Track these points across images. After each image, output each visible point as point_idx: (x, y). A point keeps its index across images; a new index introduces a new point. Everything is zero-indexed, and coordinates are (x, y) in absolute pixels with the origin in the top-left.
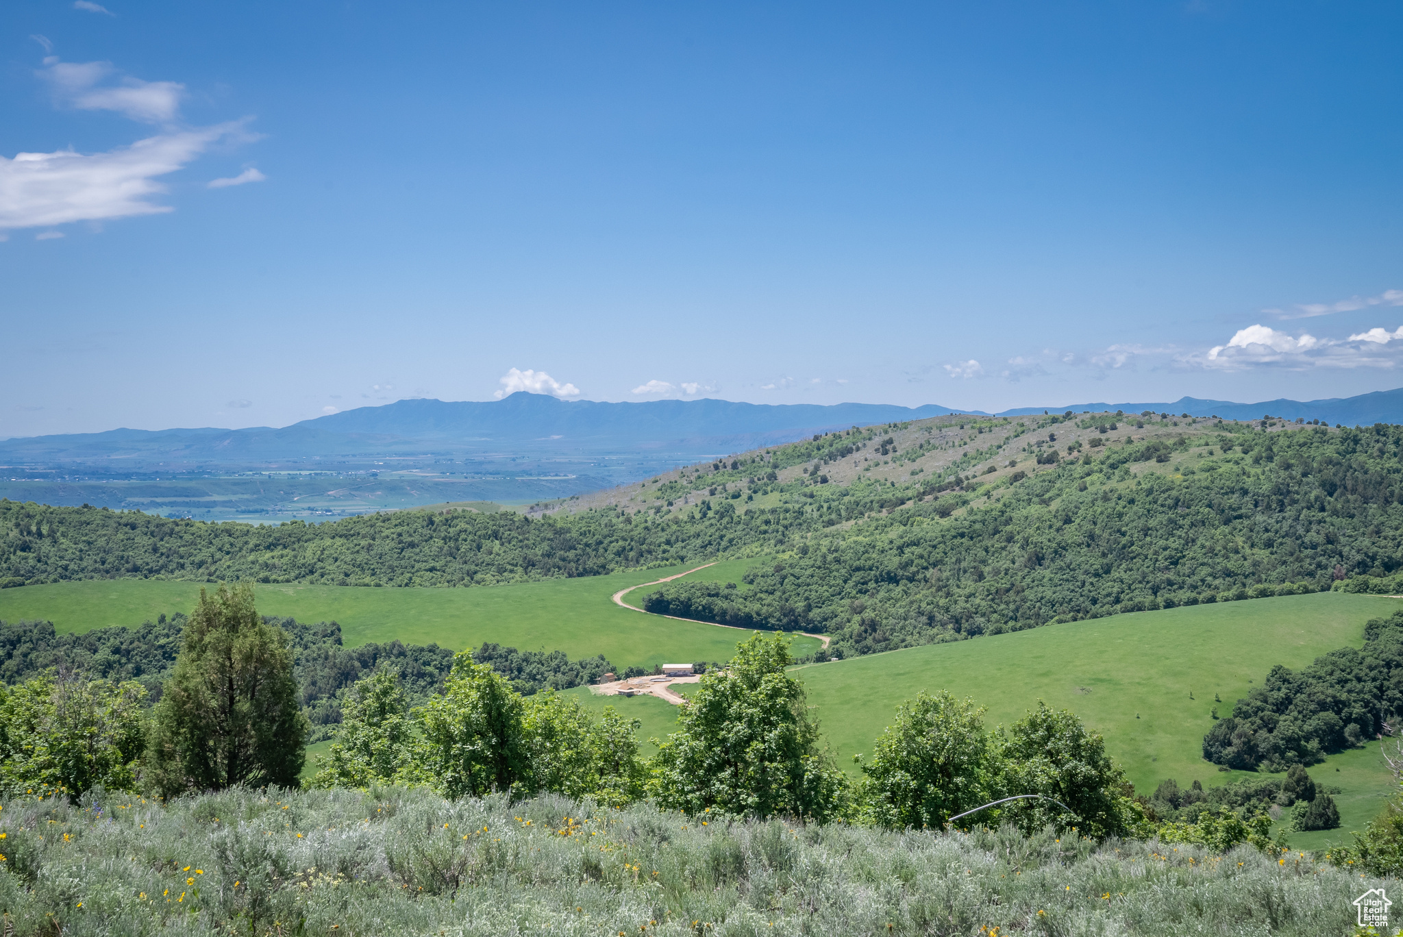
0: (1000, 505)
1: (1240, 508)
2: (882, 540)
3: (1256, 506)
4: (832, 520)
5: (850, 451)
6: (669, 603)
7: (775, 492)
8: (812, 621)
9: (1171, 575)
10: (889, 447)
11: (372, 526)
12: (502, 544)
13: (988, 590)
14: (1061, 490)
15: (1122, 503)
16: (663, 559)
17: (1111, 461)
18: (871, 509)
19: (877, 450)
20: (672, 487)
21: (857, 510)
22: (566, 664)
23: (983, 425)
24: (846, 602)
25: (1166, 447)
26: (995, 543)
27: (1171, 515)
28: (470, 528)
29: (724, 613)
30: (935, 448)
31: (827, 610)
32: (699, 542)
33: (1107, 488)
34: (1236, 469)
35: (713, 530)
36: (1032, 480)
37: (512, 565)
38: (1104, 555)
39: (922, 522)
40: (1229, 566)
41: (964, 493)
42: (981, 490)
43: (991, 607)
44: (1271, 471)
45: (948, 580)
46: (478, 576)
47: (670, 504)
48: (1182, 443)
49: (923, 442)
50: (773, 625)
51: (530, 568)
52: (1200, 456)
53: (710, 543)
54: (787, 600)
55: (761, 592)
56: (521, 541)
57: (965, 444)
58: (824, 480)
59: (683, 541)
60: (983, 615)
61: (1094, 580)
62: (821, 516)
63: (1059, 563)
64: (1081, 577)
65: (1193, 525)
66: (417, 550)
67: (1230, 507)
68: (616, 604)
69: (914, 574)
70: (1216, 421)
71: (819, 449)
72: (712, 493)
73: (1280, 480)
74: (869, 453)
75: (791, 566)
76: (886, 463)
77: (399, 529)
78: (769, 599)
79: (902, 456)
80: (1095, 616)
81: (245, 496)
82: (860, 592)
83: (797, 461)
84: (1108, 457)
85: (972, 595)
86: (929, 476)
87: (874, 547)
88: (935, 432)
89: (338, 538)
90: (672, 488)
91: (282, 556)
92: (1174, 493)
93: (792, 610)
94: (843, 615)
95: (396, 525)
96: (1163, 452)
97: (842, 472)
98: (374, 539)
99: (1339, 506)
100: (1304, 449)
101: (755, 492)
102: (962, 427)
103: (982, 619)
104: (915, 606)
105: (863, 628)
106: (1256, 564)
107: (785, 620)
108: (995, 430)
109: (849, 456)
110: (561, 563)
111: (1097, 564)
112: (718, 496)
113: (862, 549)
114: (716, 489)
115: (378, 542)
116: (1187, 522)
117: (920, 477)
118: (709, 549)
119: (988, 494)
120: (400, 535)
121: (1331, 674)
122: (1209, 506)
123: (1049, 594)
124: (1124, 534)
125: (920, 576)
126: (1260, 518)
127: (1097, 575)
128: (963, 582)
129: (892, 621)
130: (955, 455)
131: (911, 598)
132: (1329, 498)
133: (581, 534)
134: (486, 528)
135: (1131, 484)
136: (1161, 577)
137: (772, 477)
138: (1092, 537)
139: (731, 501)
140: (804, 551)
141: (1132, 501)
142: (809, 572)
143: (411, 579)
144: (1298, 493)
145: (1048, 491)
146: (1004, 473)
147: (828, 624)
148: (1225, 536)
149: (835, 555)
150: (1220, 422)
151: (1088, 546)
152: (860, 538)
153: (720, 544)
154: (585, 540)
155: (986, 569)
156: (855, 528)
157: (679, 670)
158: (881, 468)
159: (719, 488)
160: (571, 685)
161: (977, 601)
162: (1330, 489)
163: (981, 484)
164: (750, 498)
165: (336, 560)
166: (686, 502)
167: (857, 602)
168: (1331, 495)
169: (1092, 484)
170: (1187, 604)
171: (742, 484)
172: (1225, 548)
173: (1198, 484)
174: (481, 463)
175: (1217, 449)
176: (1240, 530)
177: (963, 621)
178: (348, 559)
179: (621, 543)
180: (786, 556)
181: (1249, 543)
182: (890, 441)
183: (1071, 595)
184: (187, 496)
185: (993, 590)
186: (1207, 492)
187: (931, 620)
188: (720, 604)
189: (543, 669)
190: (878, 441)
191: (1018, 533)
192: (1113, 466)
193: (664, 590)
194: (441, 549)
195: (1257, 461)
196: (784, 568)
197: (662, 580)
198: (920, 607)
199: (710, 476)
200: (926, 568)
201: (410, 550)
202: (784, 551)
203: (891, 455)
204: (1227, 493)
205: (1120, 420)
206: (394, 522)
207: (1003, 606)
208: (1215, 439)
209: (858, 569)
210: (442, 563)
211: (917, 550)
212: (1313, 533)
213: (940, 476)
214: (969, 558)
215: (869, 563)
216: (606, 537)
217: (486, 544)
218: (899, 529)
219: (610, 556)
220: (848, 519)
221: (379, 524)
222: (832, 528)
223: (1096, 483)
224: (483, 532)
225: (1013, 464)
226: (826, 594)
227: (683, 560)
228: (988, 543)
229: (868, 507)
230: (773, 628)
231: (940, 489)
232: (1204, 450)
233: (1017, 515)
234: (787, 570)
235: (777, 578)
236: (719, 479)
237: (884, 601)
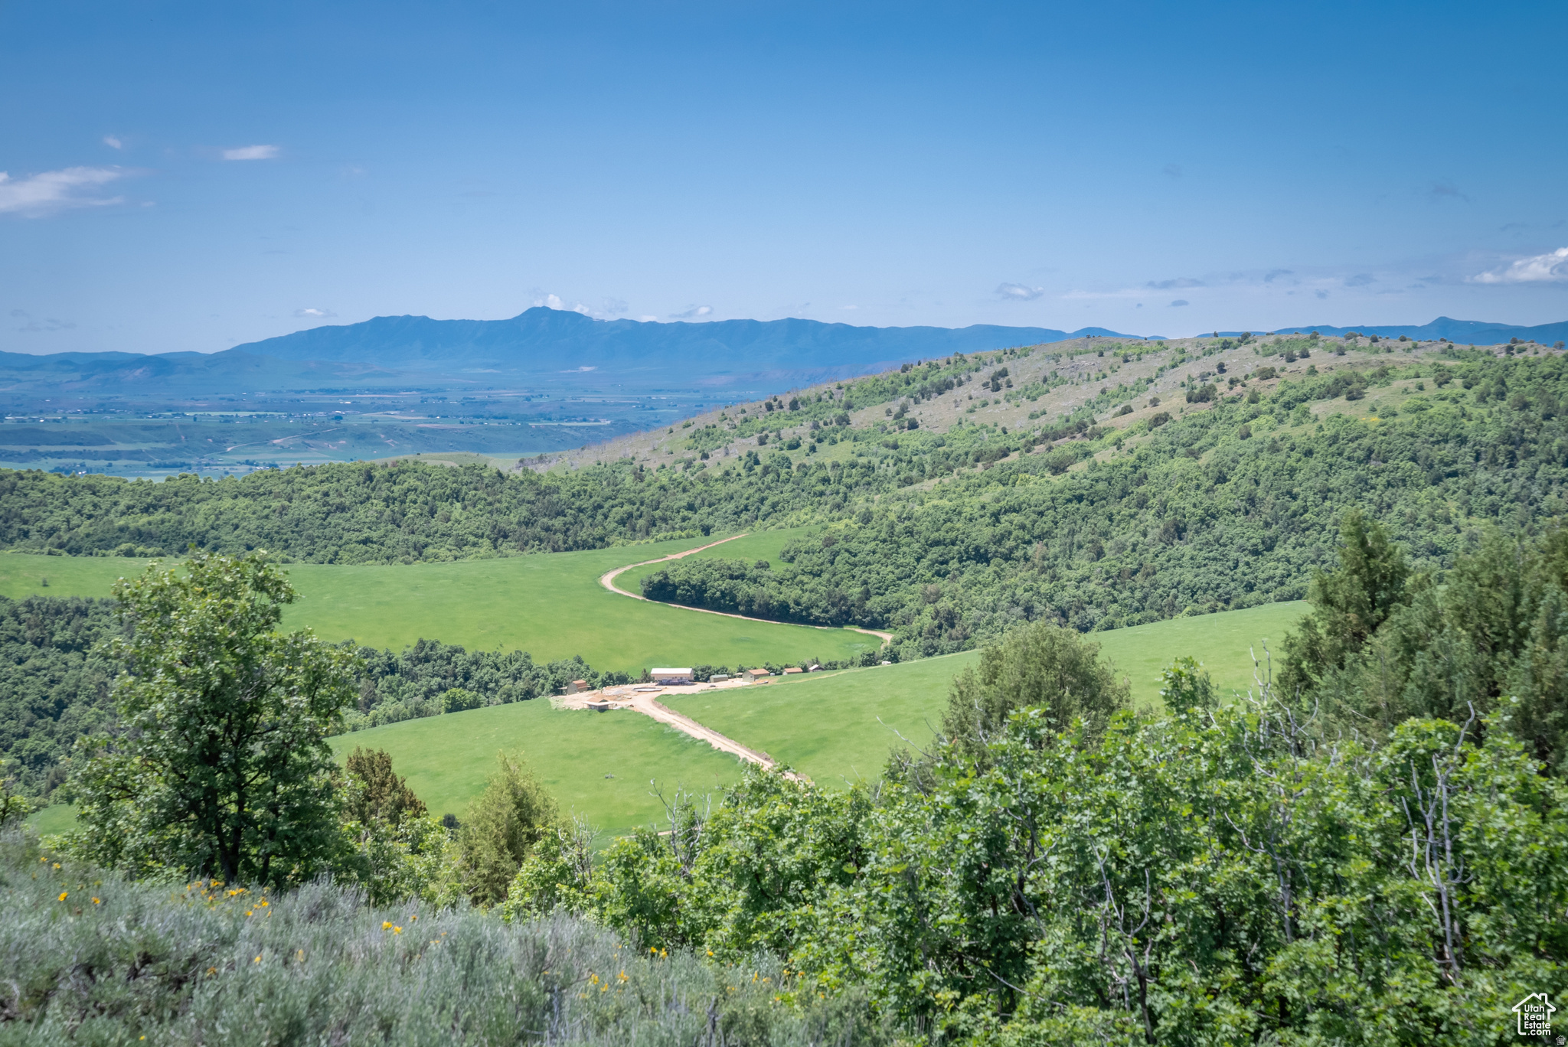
0: (1132, 458)
1: (1455, 462)
2: (972, 504)
3: (1477, 459)
4: (911, 478)
5: (949, 386)
6: (676, 587)
7: (846, 442)
8: (870, 613)
10: (1002, 381)
11: (289, 482)
12: (464, 508)
13: (1107, 572)
14: (1216, 437)
15: (1295, 455)
16: (682, 529)
17: (1286, 398)
18: (964, 464)
19: (985, 385)
20: (709, 433)
21: (947, 463)
22: (530, 668)
23: (1129, 352)
24: (919, 587)
25: (1361, 380)
26: (1122, 508)
27: (1361, 471)
28: (421, 486)
29: (750, 601)
30: (1063, 382)
31: (890, 597)
32: (731, 506)
33: (1276, 435)
34: (1454, 409)
35: (751, 491)
36: (1179, 425)
37: (476, 536)
38: (1267, 525)
39: (1027, 481)
40: (1435, 540)
41: (1087, 441)
42: (1109, 438)
43: (1110, 594)
44: (1500, 411)
45: (1056, 558)
46: (430, 550)
47: (705, 456)
48: (1383, 375)
49: (1048, 374)
50: (817, 618)
51: (500, 540)
52: (1406, 391)
53: (746, 509)
54: (837, 585)
55: (804, 573)
56: (490, 504)
57: (1104, 376)
58: (913, 425)
59: (710, 506)
60: (1099, 605)
61: (1251, 559)
62: (898, 473)
63: (1205, 536)
64: (1234, 555)
65: (1389, 484)
66: (349, 515)
67: (1441, 461)
68: (604, 589)
69: (1011, 550)
70: (1445, 346)
71: (908, 383)
72: (762, 442)
73: (1512, 425)
74: (974, 388)
75: (846, 538)
76: (997, 402)
77: (325, 487)
78: (813, 583)
79: (1018, 393)
80: (1240, 607)
81: (160, 445)
82: (938, 574)
83: (877, 399)
84: (1282, 394)
85: (1086, 578)
86: (1053, 421)
87: (960, 513)
88: (1065, 360)
89: (241, 498)
90: (708, 435)
91: (163, 522)
92: (1366, 442)
93: (844, 598)
94: (911, 604)
95: (322, 481)
96: (1356, 385)
97: (938, 415)
98: (290, 500)
100: (1549, 382)
101: (820, 441)
102: (1101, 355)
103: (1098, 611)
104: (1008, 593)
105: (936, 622)
107: (834, 611)
108: (1146, 357)
109: (948, 393)
110: (543, 534)
111: (1255, 537)
112: (769, 446)
113: (944, 516)
114: (767, 436)
115: (295, 503)
116: (1381, 481)
117: (1042, 422)
118: (744, 516)
119: (1118, 443)
120: (326, 494)
122: (1414, 459)
123: (1188, 577)
124: (1294, 497)
125: (1019, 553)
126: (1481, 476)
127: (1256, 553)
128: (1076, 561)
129: (975, 613)
130: (1090, 391)
131: (1004, 583)
133: (573, 495)
134: (443, 486)
135: (1310, 429)
137: (844, 421)
138: (1252, 500)
139: (787, 453)
140: (867, 519)
141: (1309, 453)
142: (871, 546)
143: (336, 553)
144: (1535, 442)
145: (1198, 439)
146: (1143, 413)
147: (891, 616)
148: (1432, 500)
149: (907, 523)
150: (1450, 347)
151: (1247, 513)
152: (945, 503)
153: (759, 509)
154: (578, 504)
155: (1107, 545)
156: (939, 488)
157: (675, 676)
158: (988, 410)
159: (772, 436)
160: (528, 695)
161: (1092, 586)
163: (1111, 429)
164: (813, 449)
165: (236, 527)
166: (727, 454)
167: (931, 588)
169: (1259, 429)
171: (802, 430)
172: (1431, 516)
173: (1400, 430)
174: (484, 403)
175: (1429, 383)
176: (1454, 492)
177: (1071, 613)
178: (252, 527)
179: (627, 507)
180: (841, 526)
181: (1465, 510)
182: (1004, 373)
183: (1217, 579)
184: (80, 444)
185: (1114, 572)
186: (1411, 440)
187: (1028, 611)
188: (745, 589)
189: (498, 675)
190: (986, 373)
191: (1154, 495)
192: (1288, 406)
193: (669, 570)
194: (381, 513)
195: (1482, 399)
196: (836, 542)
197: (671, 557)
198: (1014, 594)
199: (761, 419)
200: (1029, 543)
201: (338, 514)
202: (840, 519)
203: (1004, 391)
204: (1438, 442)
205: (1315, 345)
206: (320, 477)
207: (1126, 593)
208: (1429, 369)
209: (937, 543)
210: (382, 532)
211: (1017, 518)
212: (1553, 496)
213: (1068, 421)
214: (1086, 529)
215: (953, 535)
216: (607, 499)
217: (443, 507)
218: (996, 489)
219: (611, 525)
220: (931, 477)
221: (299, 479)
222: (908, 489)
223: (1263, 429)
224: (439, 491)
225: (1155, 402)
226: (891, 577)
227: (707, 530)
228: (1114, 508)
229: (961, 460)
230: (816, 622)
231: (1055, 435)
232: (1412, 384)
233: (1155, 471)
234: (841, 544)
235: (827, 555)
236: (773, 423)
237: (968, 586)
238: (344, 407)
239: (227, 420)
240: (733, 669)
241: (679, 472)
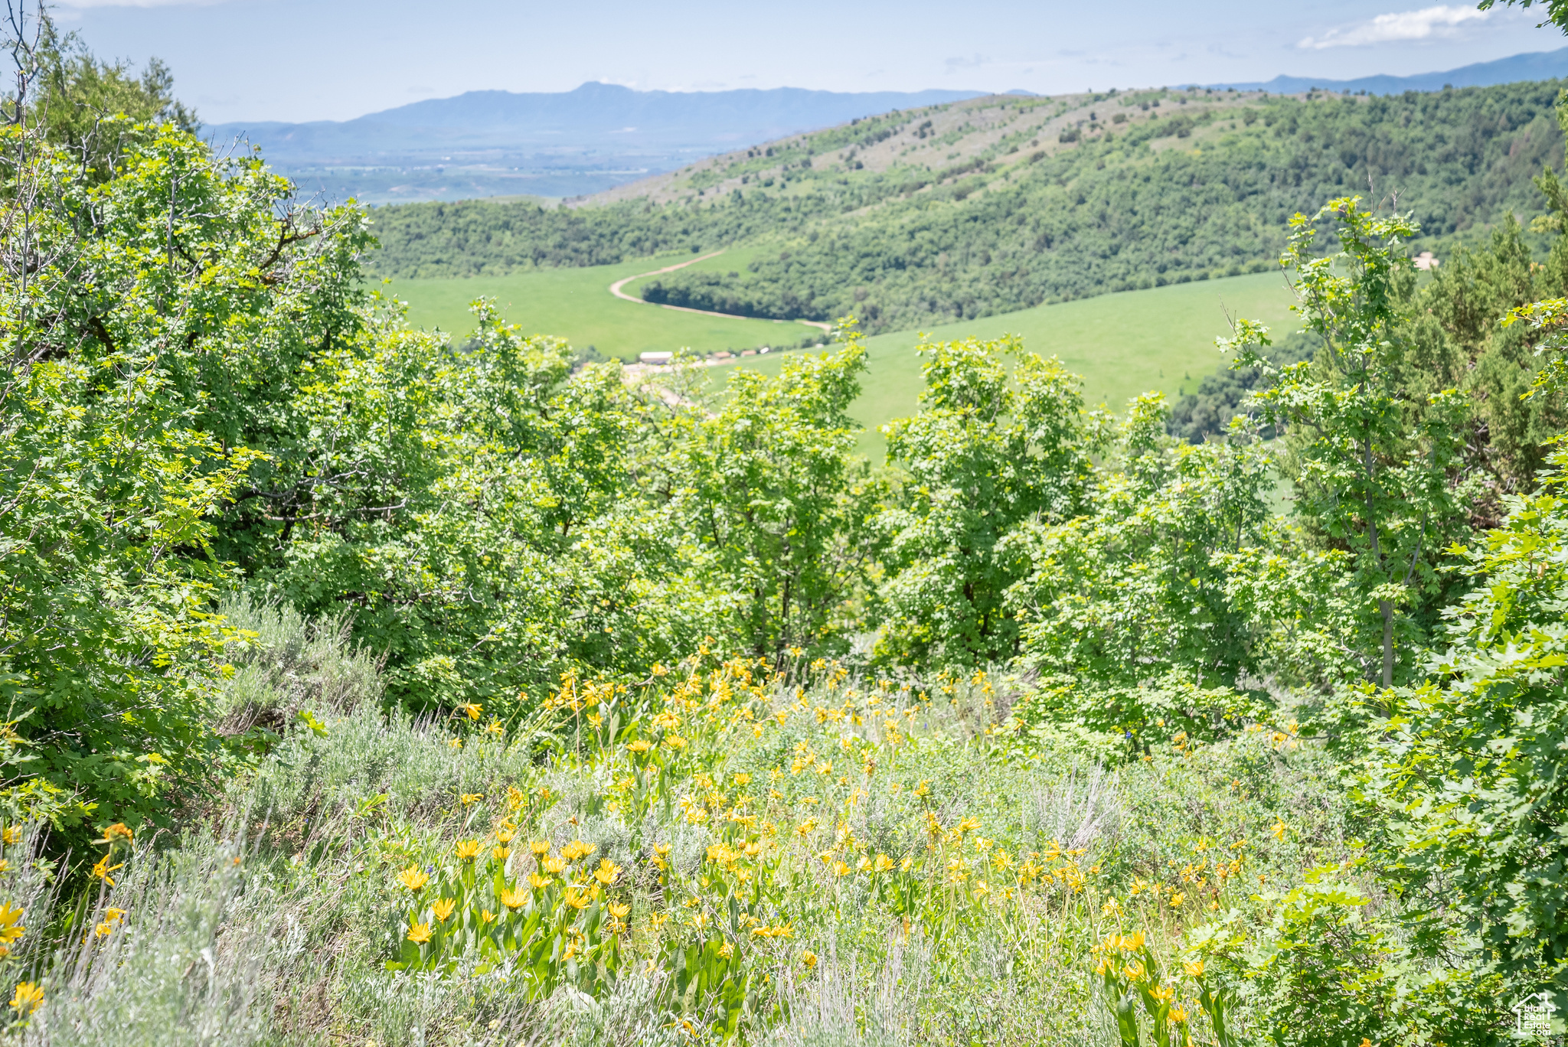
0: (1016, 187)
1: (1256, 183)
2: (894, 225)
3: (1273, 180)
4: (851, 206)
5: (887, 135)
6: (667, 292)
7: (808, 180)
8: (815, 309)
9: (1179, 255)
10: (927, 130)
12: (513, 235)
13: (993, 274)
14: (1079, 169)
15: (1137, 181)
16: (677, 249)
17: (1133, 138)
18: (891, 195)
19: (915, 134)
20: (704, 176)
21: (879, 194)
23: (1025, 105)
24: (852, 289)
25: (1189, 122)
26: (1006, 226)
27: (1185, 192)
28: (480, 219)
29: (723, 302)
30: (974, 130)
31: (831, 297)
32: (715, 231)
33: (1124, 166)
34: (1257, 142)
35: (730, 219)
36: (1053, 161)
37: (521, 256)
38: (1114, 235)
39: (937, 206)
40: (1239, 243)
41: (984, 175)
42: (1000, 172)
43: (994, 291)
44: (1291, 143)
45: (956, 264)
46: (486, 268)
47: (702, 193)
48: (1207, 117)
49: (962, 125)
50: (775, 314)
51: (540, 260)
52: (1222, 130)
53: (727, 232)
54: (790, 288)
55: (765, 280)
56: (532, 232)
57: (1005, 125)
58: (859, 166)
59: (699, 231)
60: (986, 299)
61: (1100, 261)
62: (842, 203)
63: (1068, 245)
64: (1088, 258)
65: (1206, 202)
66: (425, 242)
67: (1246, 183)
68: (612, 295)
69: (923, 260)
70: (1261, 95)
71: (856, 134)
72: (745, 181)
73: (1299, 153)
74: (906, 137)
75: (798, 253)
76: (923, 147)
77: (408, 221)
78: (771, 287)
79: (939, 139)
80: (1086, 297)
82: (867, 278)
83: (834, 146)
84: (1131, 134)
85: (976, 280)
86: (965, 160)
87: (885, 232)
88: (975, 113)
92: (1190, 170)
93: (795, 299)
94: (846, 302)
95: (405, 217)
96: (1185, 126)
97: (879, 158)
98: (381, 230)
99: (1357, 179)
100: (1330, 120)
101: (789, 179)
102: (1003, 108)
103: (984, 304)
104: (917, 293)
105: (864, 315)
106: (1266, 241)
107: (787, 309)
108: (1037, 109)
109: (886, 142)
110: (573, 254)
111: (1105, 245)
112: (750, 184)
113: (872, 235)
114: (748, 177)
115: (385, 233)
117: (954, 161)
118: (725, 238)
119: (1006, 176)
120: (408, 226)
121: (1302, 348)
122: (1225, 182)
123: (1053, 276)
124: (1135, 213)
125: (928, 262)
126: (1275, 193)
127: (1104, 257)
128: (970, 266)
129: (893, 307)
130: (993, 137)
131: (915, 284)
132: (1347, 171)
133: (596, 224)
134: (497, 218)
135: (1149, 161)
136: (1168, 257)
137: (807, 164)
138: (1103, 217)
139: (762, 189)
140: (814, 238)
141: (1147, 180)
142: (817, 258)
143: (416, 271)
144: (1316, 166)
145: (1066, 171)
146: (1026, 151)
147: (830, 311)
148: (1238, 213)
149: (845, 241)
151: (1099, 226)
152: (874, 224)
153: (736, 233)
154: (599, 231)
155: (993, 254)
156: (871, 213)
157: (660, 359)
158: (917, 153)
159: (752, 177)
161: (981, 285)
162: (1350, 160)
163: (1001, 165)
164: (782, 186)
166: (718, 191)
167: (861, 289)
168: (1349, 166)
169: (1111, 162)
170: (1179, 282)
171: (775, 171)
172: (1236, 225)
173: (1215, 159)
174: (551, 158)
175: (1240, 123)
176: (1254, 207)
177: (965, 306)
179: (637, 233)
180: (794, 244)
181: (1262, 220)
183: (1074, 278)
185: (998, 274)
186: (1224, 167)
187: (933, 305)
188: (719, 293)
190: (916, 124)
191: (1031, 215)
192: (1134, 144)
193: (662, 280)
194: (450, 240)
195: (1278, 134)
196: (790, 256)
197: (665, 270)
198: (923, 293)
199: (744, 164)
200: (936, 253)
201: (418, 241)
202: (795, 238)
203: (928, 138)
204: (1244, 168)
205: (1164, 97)
206: (403, 213)
207: (1007, 290)
208: (1241, 113)
209: (866, 255)
210: (450, 254)
211: (927, 235)
213: (973, 159)
214: (979, 242)
215: (878, 249)
216: (621, 227)
217: (496, 235)
218: (913, 213)
219: (624, 246)
220: (867, 205)
221: (388, 215)
222: (848, 215)
223: (1115, 162)
224: (493, 223)
225: (1035, 143)
226: (831, 282)
227: (696, 250)
228: (1000, 226)
229: (889, 192)
230: (774, 317)
231: (960, 171)
232: (1226, 125)
233: (1032, 197)
234: (794, 258)
235: (783, 266)
236: (753, 167)
237: (888, 288)
238: (445, 162)
239: (356, 173)
240: (703, 352)
241: (682, 206)
